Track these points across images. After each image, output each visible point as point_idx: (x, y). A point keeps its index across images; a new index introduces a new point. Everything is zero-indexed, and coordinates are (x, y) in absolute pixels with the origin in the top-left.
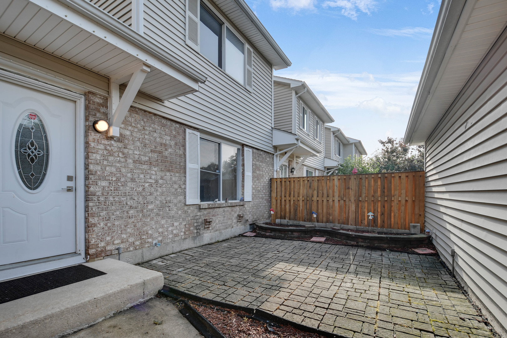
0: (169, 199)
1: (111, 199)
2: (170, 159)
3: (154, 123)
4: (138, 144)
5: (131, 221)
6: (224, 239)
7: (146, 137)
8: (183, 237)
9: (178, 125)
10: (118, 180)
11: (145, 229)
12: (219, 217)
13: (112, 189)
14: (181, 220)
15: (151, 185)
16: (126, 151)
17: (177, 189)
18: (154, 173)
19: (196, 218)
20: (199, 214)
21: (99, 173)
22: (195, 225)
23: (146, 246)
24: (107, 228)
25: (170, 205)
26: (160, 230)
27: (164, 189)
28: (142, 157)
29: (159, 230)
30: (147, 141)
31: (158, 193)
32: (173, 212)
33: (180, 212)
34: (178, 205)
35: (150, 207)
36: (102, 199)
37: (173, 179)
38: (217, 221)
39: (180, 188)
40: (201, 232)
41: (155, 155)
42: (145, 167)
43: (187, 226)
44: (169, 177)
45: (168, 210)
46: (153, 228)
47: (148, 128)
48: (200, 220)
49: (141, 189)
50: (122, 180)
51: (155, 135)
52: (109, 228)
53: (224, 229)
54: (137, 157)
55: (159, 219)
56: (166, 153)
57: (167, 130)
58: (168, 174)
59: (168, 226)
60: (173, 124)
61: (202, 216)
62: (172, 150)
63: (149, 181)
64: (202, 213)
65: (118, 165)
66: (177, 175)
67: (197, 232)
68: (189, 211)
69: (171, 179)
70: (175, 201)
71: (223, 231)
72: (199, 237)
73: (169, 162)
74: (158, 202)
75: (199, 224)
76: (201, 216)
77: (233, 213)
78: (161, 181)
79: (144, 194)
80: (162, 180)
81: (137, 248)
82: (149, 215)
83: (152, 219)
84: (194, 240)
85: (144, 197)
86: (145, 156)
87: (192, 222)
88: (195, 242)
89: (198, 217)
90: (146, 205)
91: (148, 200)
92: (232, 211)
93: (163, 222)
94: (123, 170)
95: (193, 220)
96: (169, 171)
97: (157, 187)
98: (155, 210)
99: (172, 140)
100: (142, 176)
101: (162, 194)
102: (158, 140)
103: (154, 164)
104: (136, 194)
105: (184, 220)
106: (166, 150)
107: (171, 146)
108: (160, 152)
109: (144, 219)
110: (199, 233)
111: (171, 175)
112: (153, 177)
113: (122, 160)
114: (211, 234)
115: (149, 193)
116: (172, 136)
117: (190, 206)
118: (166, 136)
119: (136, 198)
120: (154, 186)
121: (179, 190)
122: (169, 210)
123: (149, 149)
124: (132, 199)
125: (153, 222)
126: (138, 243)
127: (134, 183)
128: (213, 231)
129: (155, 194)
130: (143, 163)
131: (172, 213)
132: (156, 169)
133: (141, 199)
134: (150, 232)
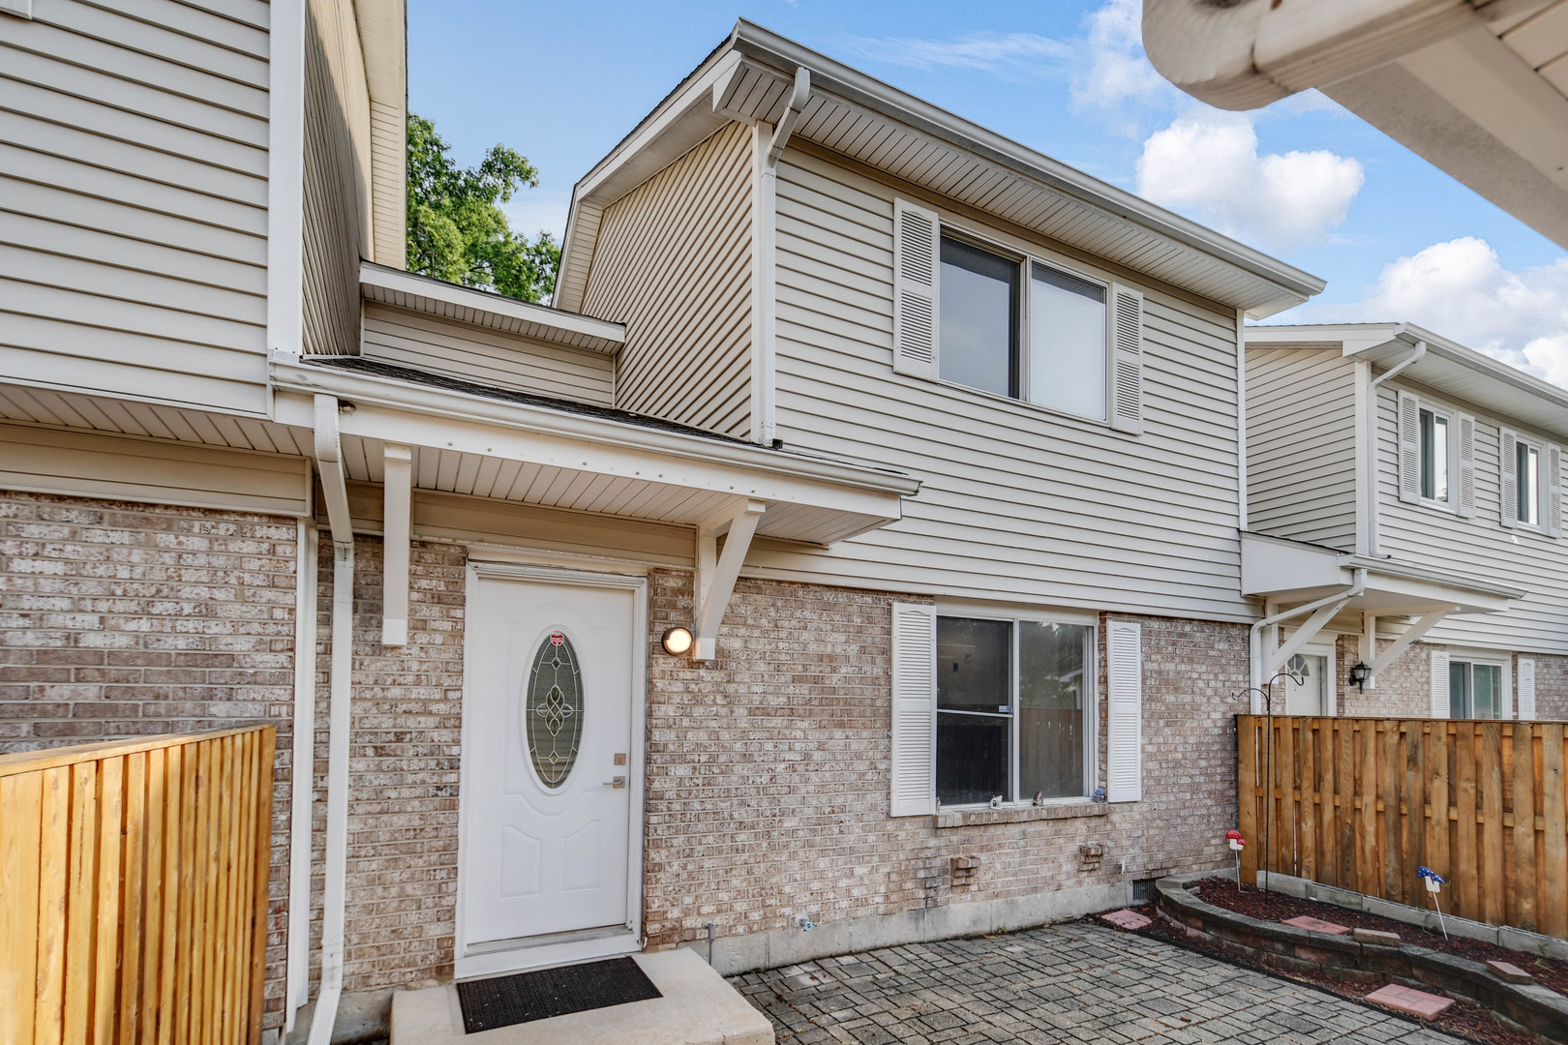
0: (839, 801)
1: (697, 806)
2: (845, 694)
3: (802, 607)
4: (761, 667)
5: (740, 858)
6: (1026, 922)
7: (781, 645)
8: (881, 909)
9: (868, 599)
10: (713, 759)
11: (774, 880)
12: (1007, 854)
13: (700, 782)
14: (875, 859)
15: (792, 768)
16: (731, 688)
17: (864, 774)
18: (799, 734)
19: (922, 855)
20: (933, 842)
21: (671, 747)
22: (922, 874)
23: (778, 925)
24: (685, 876)
25: (843, 816)
26: (815, 886)
27: (828, 774)
28: (770, 698)
29: (812, 885)
30: (783, 657)
31: (811, 788)
32: (852, 837)
33: (872, 838)
34: (865, 818)
35: (790, 823)
36: (677, 807)
37: (854, 746)
38: (998, 867)
39: (874, 771)
40: (941, 898)
41: (804, 689)
42: (777, 722)
43: (894, 877)
44: (842, 742)
45: (837, 830)
46: (796, 880)
47: (786, 624)
48: (938, 862)
49: (765, 778)
50: (722, 759)
51: (805, 636)
52: (690, 874)
53: (1026, 892)
54: (757, 698)
55: (813, 854)
56: (834, 680)
57: (837, 618)
58: (838, 734)
59: (836, 874)
60: (856, 597)
61: (942, 849)
62: (850, 670)
63: (788, 756)
64: (942, 842)
65: (713, 724)
66: (865, 734)
67: (926, 898)
68: (902, 835)
69: (847, 746)
70: (858, 807)
71: (1021, 899)
72: (933, 911)
73: (841, 703)
74: (809, 811)
75: (934, 873)
76: (939, 848)
77: (1062, 841)
78: (817, 756)
79: (773, 790)
80: (821, 753)
81: (755, 928)
82: (786, 846)
83: (793, 855)
84: (917, 920)
85: (774, 800)
86: (777, 694)
87: (910, 867)
88: (921, 925)
89: (928, 853)
90: (777, 819)
91: (783, 805)
92: (1057, 833)
93: (823, 863)
94: (725, 736)
95: (913, 862)
96: (841, 725)
97: (807, 770)
98: (801, 833)
99: (851, 641)
100: (769, 746)
101: (821, 788)
102: (813, 647)
103: (801, 711)
104: (753, 792)
105: (883, 859)
106: (834, 670)
107: (847, 658)
108: (816, 680)
109: (772, 856)
110: (935, 901)
111: (847, 738)
112: (798, 746)
113: (724, 711)
114: (975, 904)
115: (786, 789)
116: (852, 629)
117: (905, 820)
118: (834, 635)
119: (753, 803)
120: (801, 768)
121: (869, 776)
122: (841, 832)
123: (789, 676)
124: (743, 804)
125: (796, 864)
126: (756, 916)
127: (750, 765)
128: (981, 895)
129: (803, 791)
130: (773, 713)
131: (850, 840)
132: (805, 725)
133: (765, 803)
134: (787, 889)
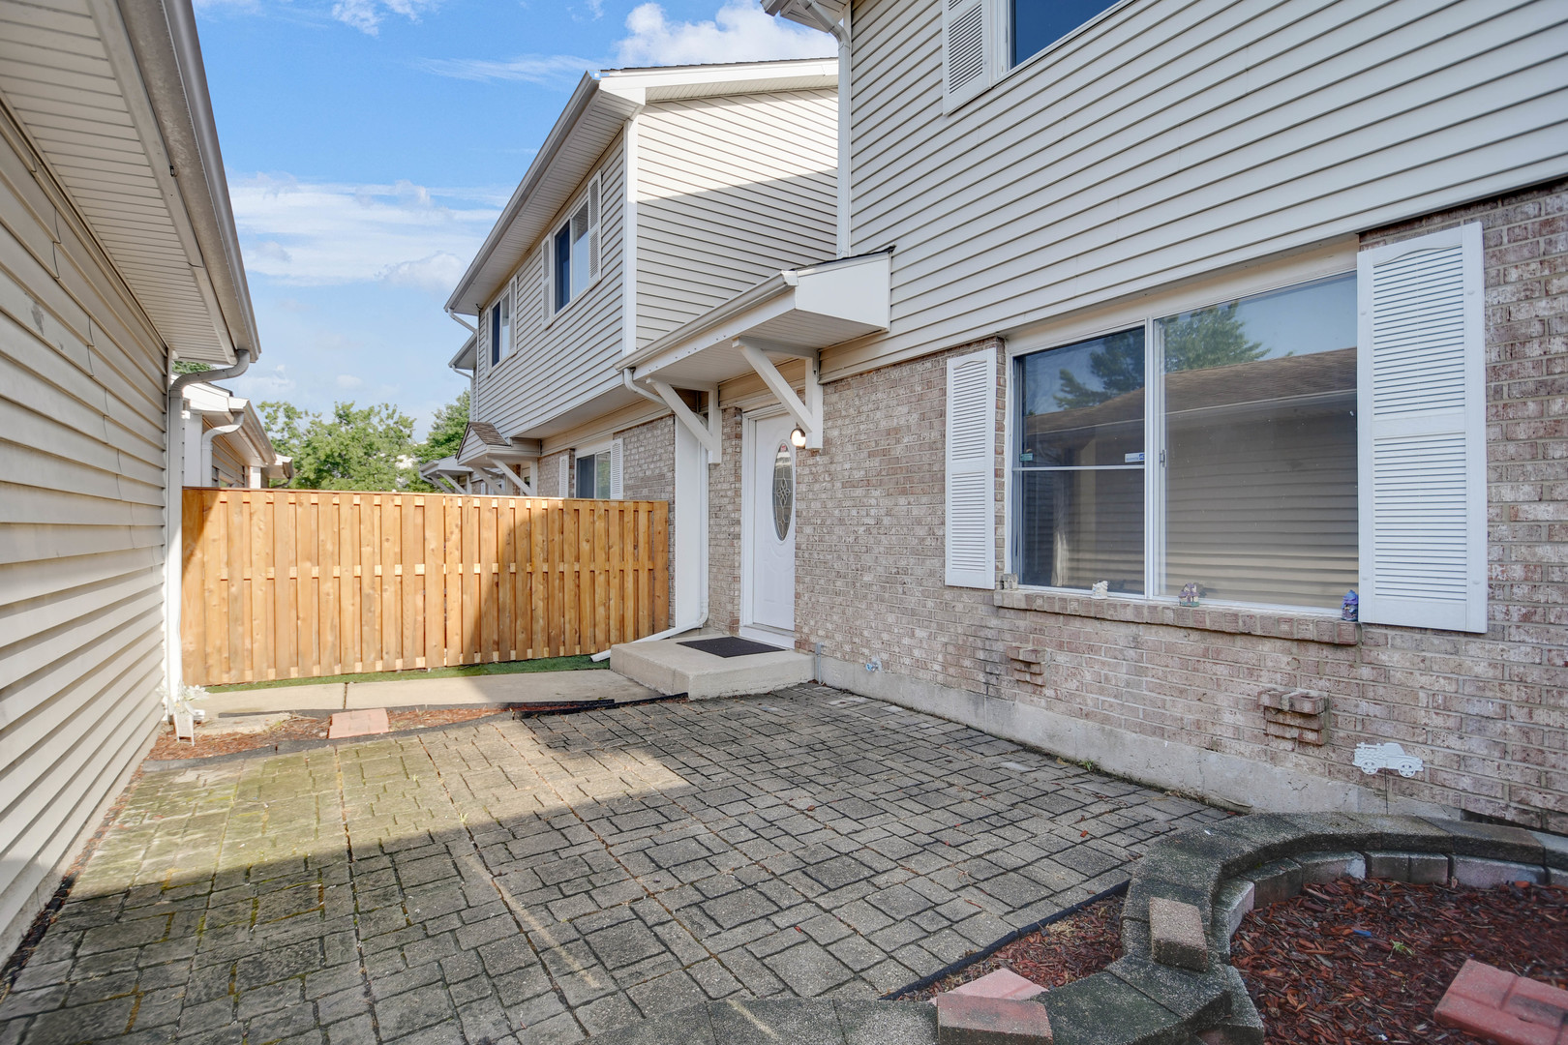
0: (903, 563)
1: (816, 556)
2: (907, 463)
3: (876, 391)
4: (849, 448)
5: (839, 600)
6: (1139, 773)
7: (862, 427)
8: (940, 678)
9: (928, 364)
10: (823, 523)
11: (858, 623)
12: (1103, 663)
13: (817, 539)
14: (934, 625)
15: (868, 531)
16: (833, 467)
17: (923, 539)
18: (873, 502)
19: (982, 634)
20: (994, 622)
21: (804, 513)
22: (981, 655)
23: (861, 661)
24: (810, 605)
25: (907, 579)
26: (885, 636)
27: (894, 538)
28: (855, 472)
29: (882, 635)
30: (863, 437)
31: (882, 549)
32: (913, 600)
33: (930, 604)
34: (925, 583)
35: (867, 578)
36: (806, 555)
37: (915, 512)
38: (1088, 677)
39: (932, 537)
40: (1006, 689)
41: (875, 462)
42: (859, 492)
43: (951, 649)
44: (905, 508)
45: (901, 590)
46: (872, 628)
47: (865, 408)
48: (999, 647)
49: (851, 539)
50: (828, 522)
51: (879, 414)
52: (813, 604)
53: (1141, 729)
54: (846, 473)
55: (883, 608)
56: (898, 451)
57: (902, 391)
58: (902, 501)
59: (901, 631)
60: (918, 366)
61: (1010, 635)
62: (911, 438)
63: (867, 521)
64: (1006, 625)
65: (824, 496)
66: (924, 499)
67: (987, 683)
68: (959, 607)
69: (909, 511)
70: (919, 571)
71: (1130, 736)
72: (995, 701)
73: (904, 471)
74: (880, 569)
75: (996, 658)
76: (1001, 631)
78: (886, 521)
79: (856, 549)
80: (889, 518)
81: (847, 657)
82: (865, 597)
83: (870, 606)
84: (976, 704)
85: (858, 557)
86: (858, 469)
87: (968, 644)
88: (981, 711)
89: (990, 634)
90: (859, 572)
91: (863, 562)
93: (891, 618)
94: (830, 504)
95: (971, 639)
96: (904, 492)
97: (879, 534)
98: (874, 587)
99: (913, 410)
100: (854, 512)
101: (889, 552)
102: (883, 424)
103: (874, 482)
104: (845, 549)
105: (941, 627)
106: (898, 442)
107: (909, 427)
108: (885, 453)
109: (857, 604)
110: (998, 691)
111: (909, 504)
112: (873, 512)
113: (829, 486)
114: (1050, 713)
115: (864, 548)
116: (913, 399)
117: (963, 592)
118: (900, 408)
119: (845, 558)
120: (874, 531)
121: (928, 542)
122: (904, 593)
123: (866, 452)
124: (840, 558)
125: (871, 613)
126: (847, 648)
127: (844, 528)
128: (1062, 706)
129: (877, 551)
130: (856, 485)
131: (912, 601)
132: (877, 493)
133: (852, 559)
134: (866, 633)
